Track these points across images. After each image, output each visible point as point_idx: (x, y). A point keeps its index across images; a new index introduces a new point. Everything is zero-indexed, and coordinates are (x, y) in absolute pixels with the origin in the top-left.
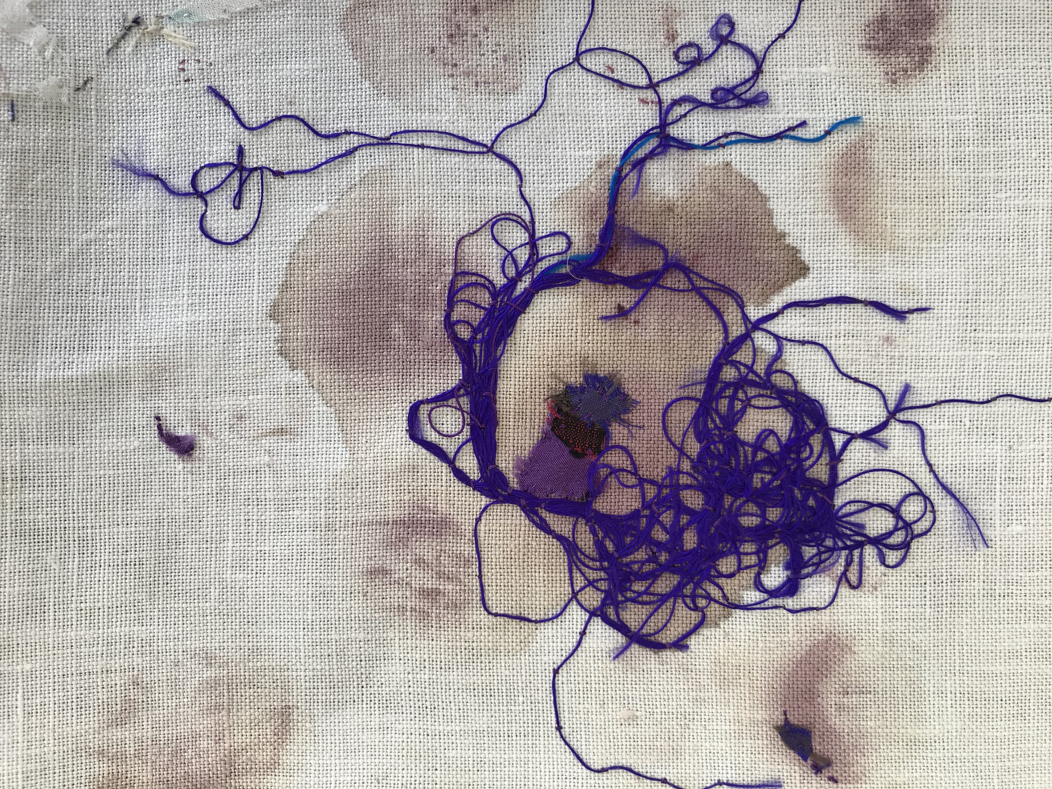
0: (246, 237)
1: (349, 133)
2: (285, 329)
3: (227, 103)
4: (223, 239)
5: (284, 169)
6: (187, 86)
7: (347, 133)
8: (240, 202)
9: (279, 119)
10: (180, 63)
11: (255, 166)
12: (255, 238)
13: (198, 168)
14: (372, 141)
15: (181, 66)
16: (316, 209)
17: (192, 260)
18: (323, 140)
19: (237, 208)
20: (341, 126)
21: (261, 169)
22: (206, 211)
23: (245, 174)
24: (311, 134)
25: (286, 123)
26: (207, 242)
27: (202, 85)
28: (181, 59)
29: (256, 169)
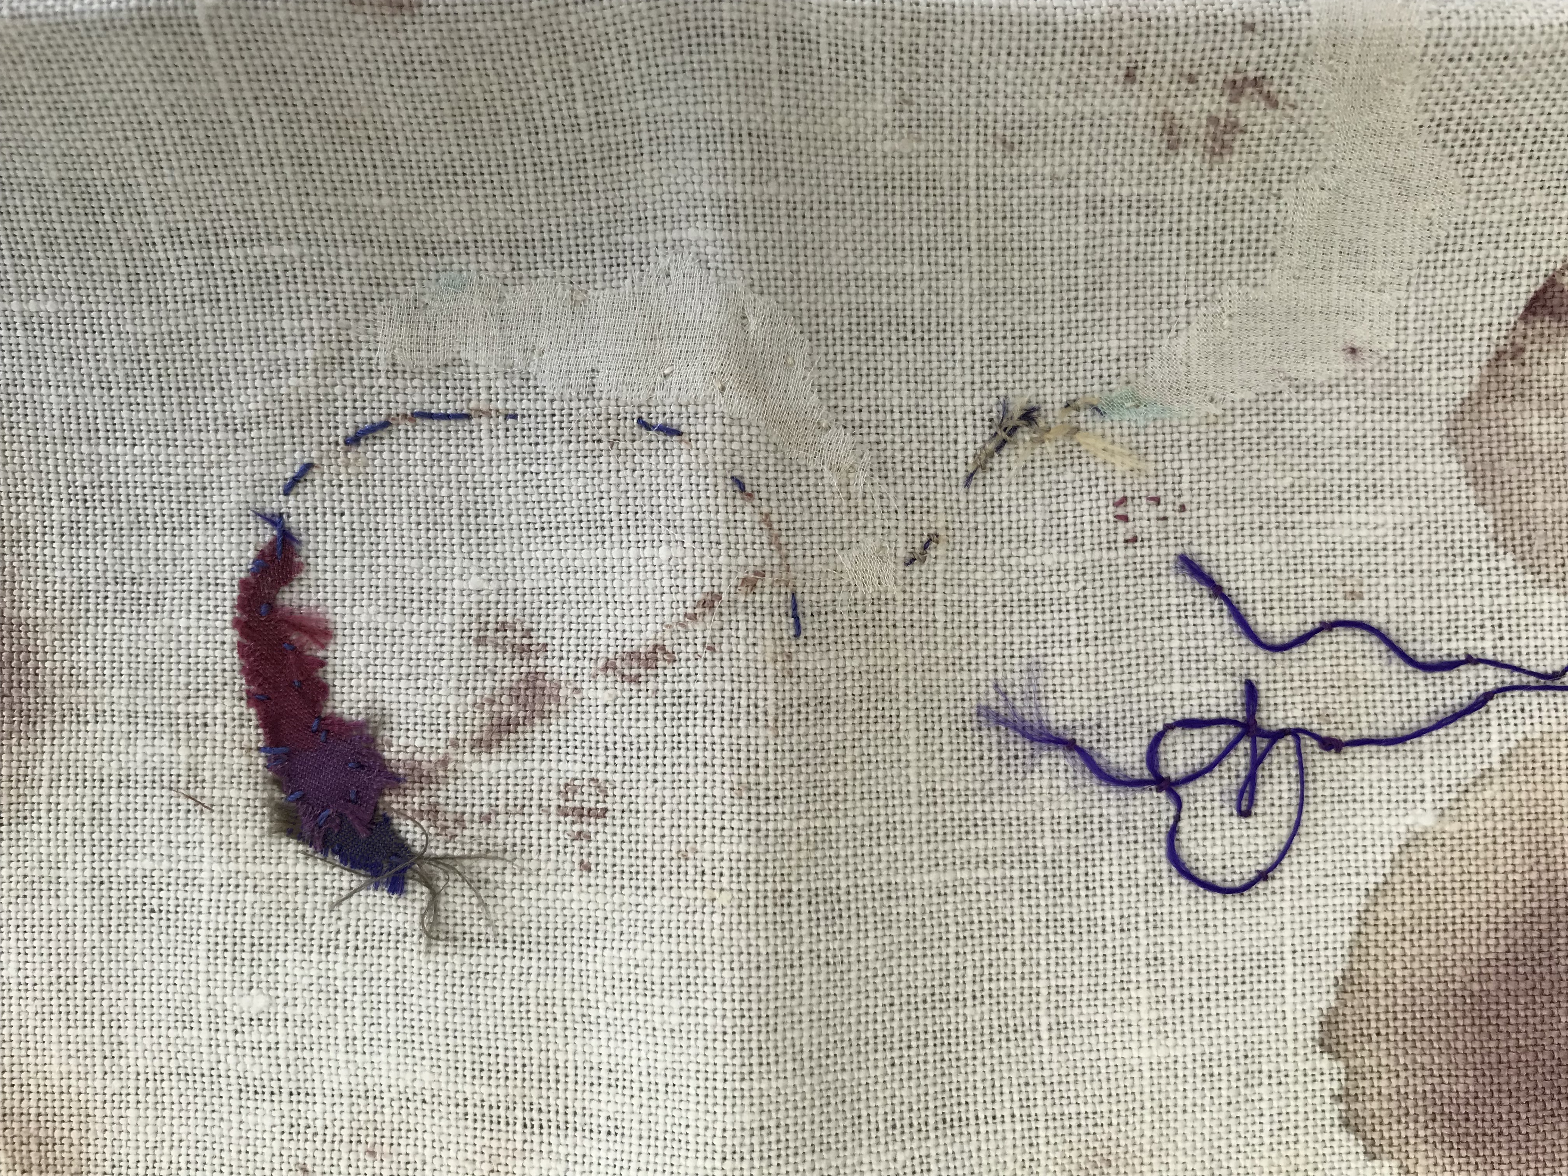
0: (1263, 876)
1: (1478, 661)
2: (1351, 1072)
3: (1217, 591)
4: (1217, 879)
5: (1344, 735)
6: (1131, 552)
7: (1471, 660)
8: (1252, 802)
9: (1328, 626)
10: (1116, 505)
11: (1282, 726)
12: (1284, 877)
13: (1160, 727)
14: (1525, 679)
15: (1120, 511)
16: (1409, 820)
17: (1155, 922)
18: (1420, 674)
19: (1245, 813)
20: (1458, 648)
21: (1296, 733)
22: (1177, 819)
23: (1262, 744)
24: (1396, 660)
25: (1342, 635)
26: (1186, 887)
27: (1163, 551)
28: (1119, 495)
29: (1282, 734)
